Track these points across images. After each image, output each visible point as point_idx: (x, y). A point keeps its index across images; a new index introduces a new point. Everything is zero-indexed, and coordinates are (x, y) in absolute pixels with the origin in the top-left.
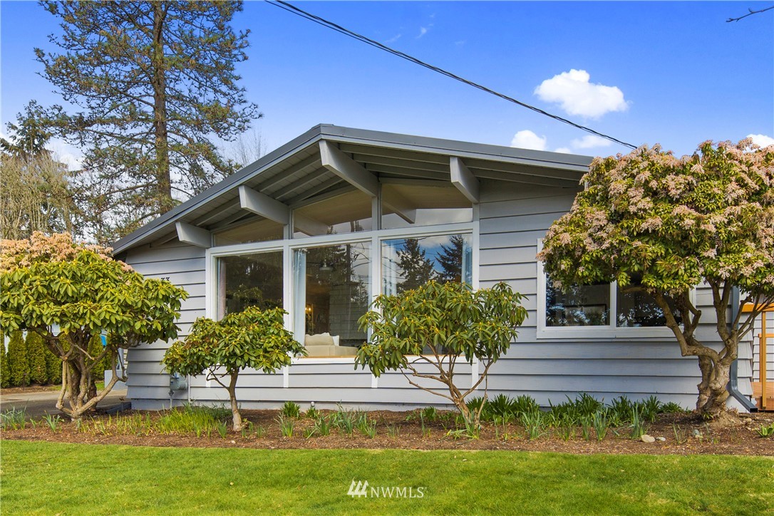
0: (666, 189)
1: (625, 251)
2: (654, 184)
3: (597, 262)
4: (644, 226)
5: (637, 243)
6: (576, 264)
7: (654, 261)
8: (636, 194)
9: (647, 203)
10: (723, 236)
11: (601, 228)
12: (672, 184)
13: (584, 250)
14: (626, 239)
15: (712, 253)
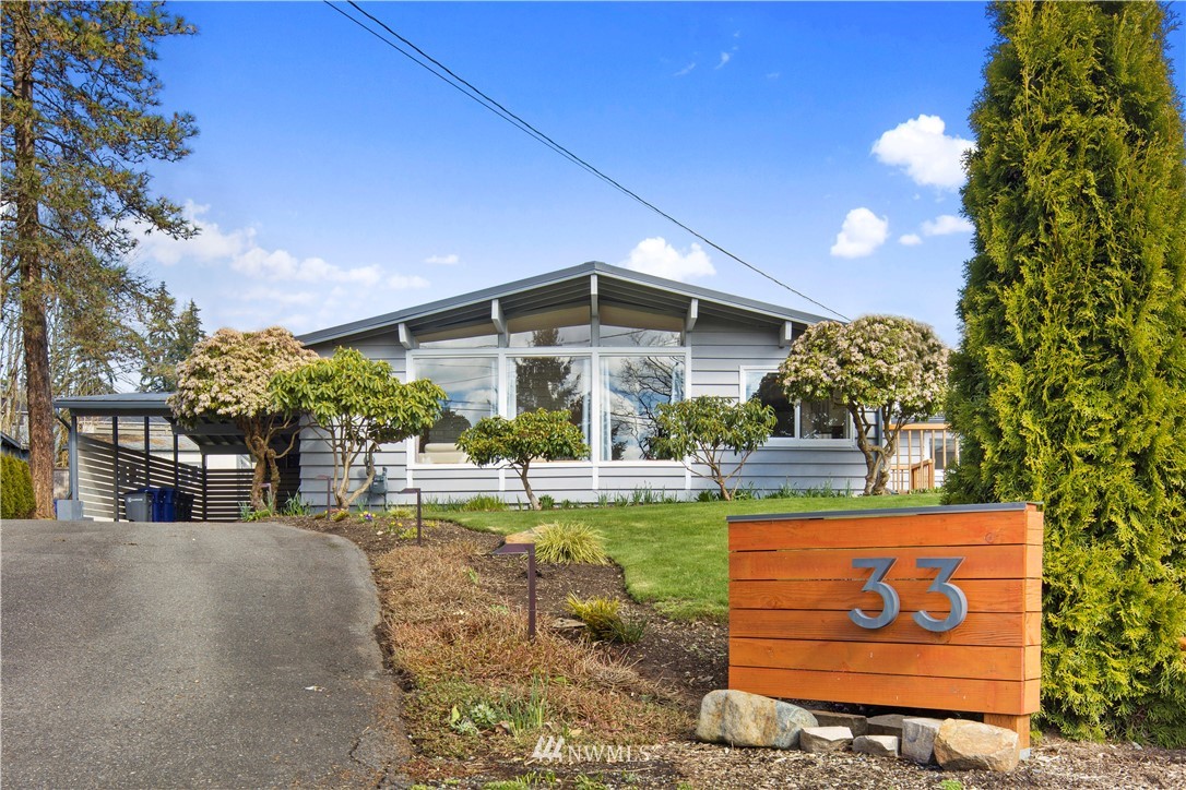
0: (870, 350)
1: (849, 383)
2: (864, 346)
3: (829, 389)
4: (859, 369)
5: (856, 379)
6: (815, 388)
7: (864, 390)
8: (854, 350)
9: (860, 356)
10: (899, 378)
11: (833, 368)
12: (873, 347)
13: (821, 381)
14: (849, 376)
15: (893, 387)
